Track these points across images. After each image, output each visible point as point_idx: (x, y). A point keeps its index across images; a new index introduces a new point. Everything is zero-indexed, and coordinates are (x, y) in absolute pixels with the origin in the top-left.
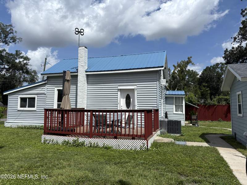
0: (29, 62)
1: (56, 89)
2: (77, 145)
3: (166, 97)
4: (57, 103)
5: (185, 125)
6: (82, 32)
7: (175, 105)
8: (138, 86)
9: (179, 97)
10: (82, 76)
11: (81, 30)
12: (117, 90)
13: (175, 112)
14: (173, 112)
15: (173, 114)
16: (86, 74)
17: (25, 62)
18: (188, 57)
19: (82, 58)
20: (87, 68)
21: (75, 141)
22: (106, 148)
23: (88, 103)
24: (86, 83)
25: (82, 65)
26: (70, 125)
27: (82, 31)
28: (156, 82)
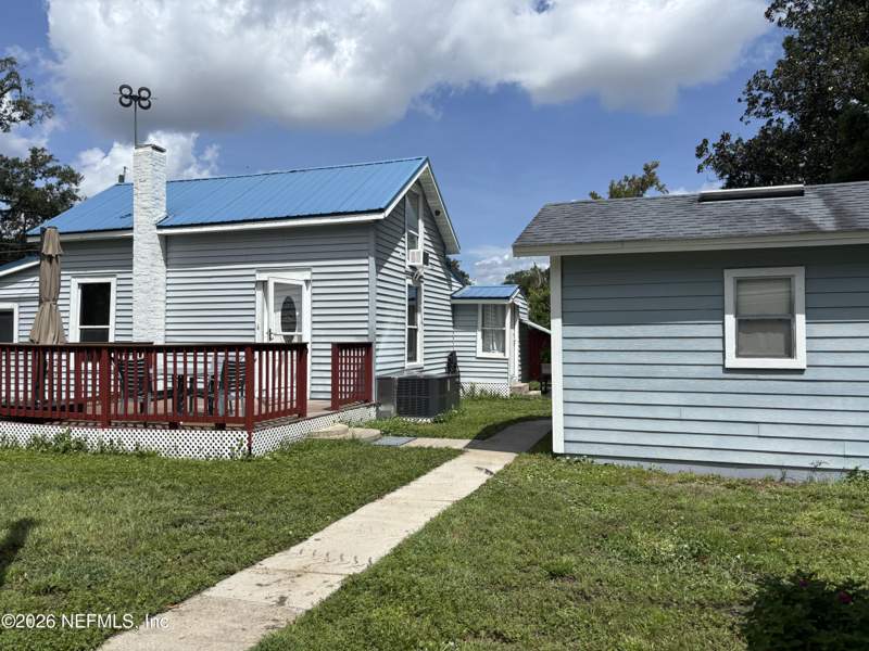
0: (77, 190)
1: (75, 282)
2: (65, 448)
3: (453, 306)
4: (79, 327)
5: (511, 395)
6: (145, 99)
7: (483, 332)
8: (314, 270)
9: (496, 306)
10: (147, 241)
11: (139, 91)
12: (253, 286)
13: (481, 354)
14: (474, 354)
15: (474, 359)
16: (159, 235)
17: (65, 187)
18: (646, 165)
19: (145, 184)
20: (163, 214)
21: (60, 438)
22: (141, 455)
23: (169, 327)
24: (163, 264)
25: (146, 204)
26: (86, 395)
27: (144, 94)
28: (367, 258)
